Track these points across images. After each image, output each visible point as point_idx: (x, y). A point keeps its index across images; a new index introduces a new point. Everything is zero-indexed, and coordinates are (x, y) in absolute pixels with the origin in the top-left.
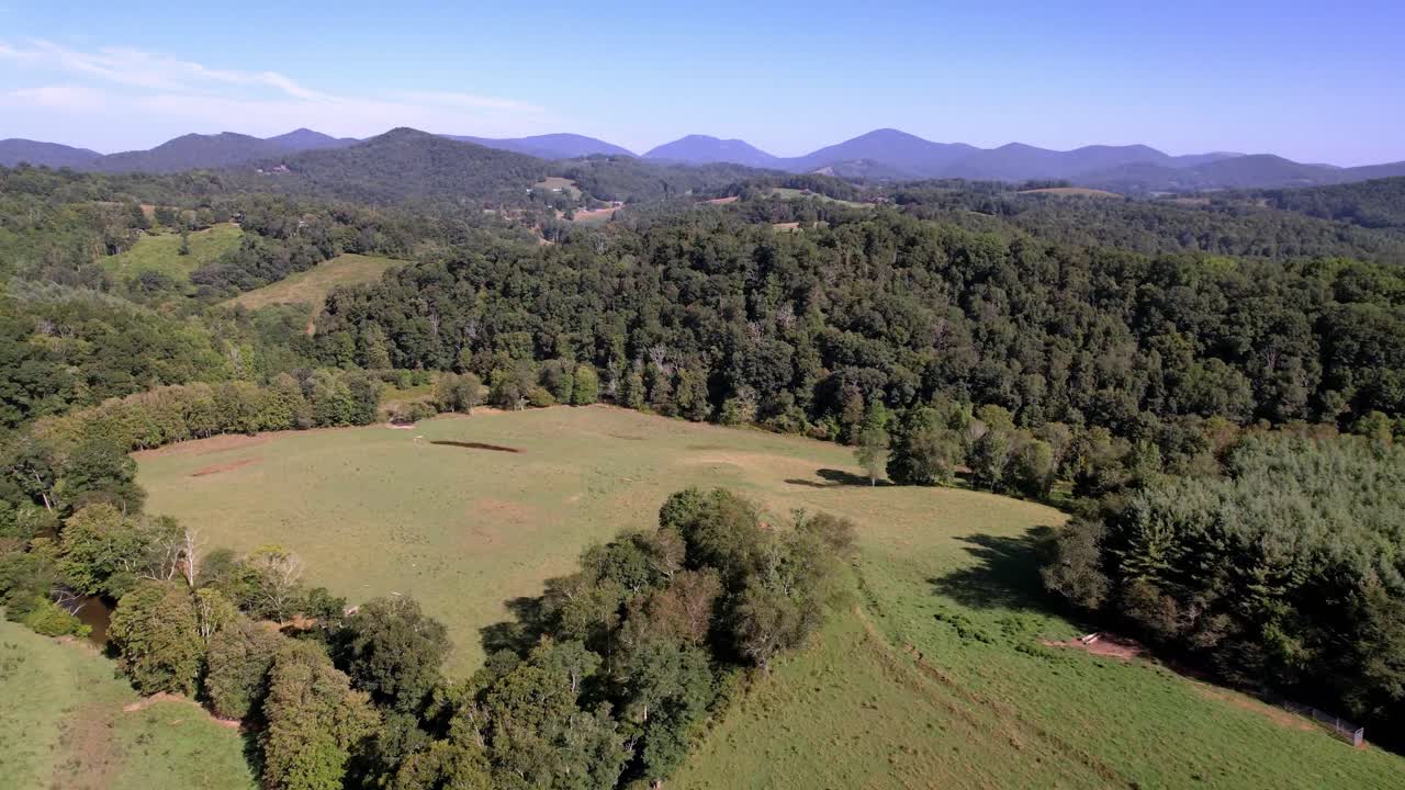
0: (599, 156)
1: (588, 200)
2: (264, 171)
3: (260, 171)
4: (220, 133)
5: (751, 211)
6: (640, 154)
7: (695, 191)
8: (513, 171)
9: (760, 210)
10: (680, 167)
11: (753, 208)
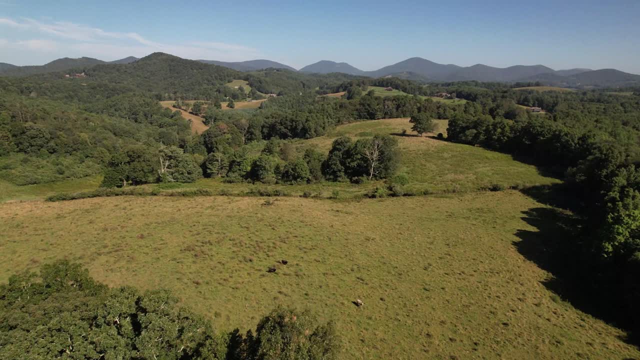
0: (272, 69)
1: (253, 94)
2: (70, 76)
3: (68, 76)
4: (81, 57)
5: (358, 107)
6: (298, 70)
7: (321, 88)
8: (213, 76)
9: (367, 107)
10: (315, 75)
11: (360, 104)
